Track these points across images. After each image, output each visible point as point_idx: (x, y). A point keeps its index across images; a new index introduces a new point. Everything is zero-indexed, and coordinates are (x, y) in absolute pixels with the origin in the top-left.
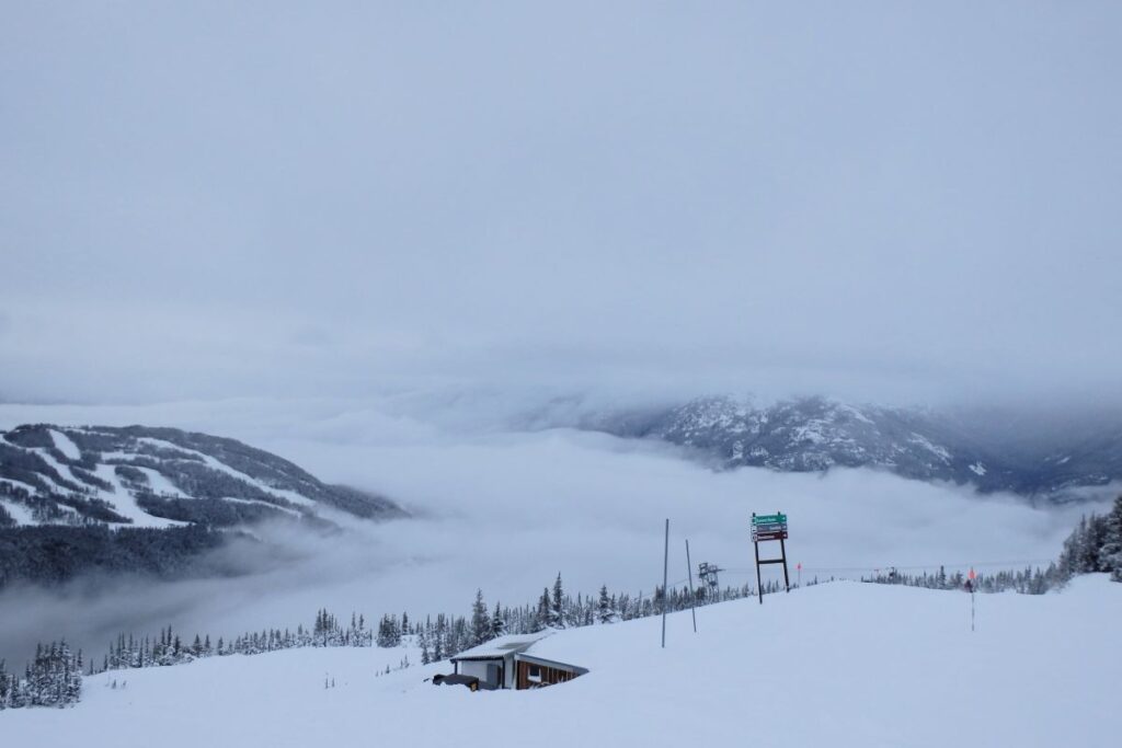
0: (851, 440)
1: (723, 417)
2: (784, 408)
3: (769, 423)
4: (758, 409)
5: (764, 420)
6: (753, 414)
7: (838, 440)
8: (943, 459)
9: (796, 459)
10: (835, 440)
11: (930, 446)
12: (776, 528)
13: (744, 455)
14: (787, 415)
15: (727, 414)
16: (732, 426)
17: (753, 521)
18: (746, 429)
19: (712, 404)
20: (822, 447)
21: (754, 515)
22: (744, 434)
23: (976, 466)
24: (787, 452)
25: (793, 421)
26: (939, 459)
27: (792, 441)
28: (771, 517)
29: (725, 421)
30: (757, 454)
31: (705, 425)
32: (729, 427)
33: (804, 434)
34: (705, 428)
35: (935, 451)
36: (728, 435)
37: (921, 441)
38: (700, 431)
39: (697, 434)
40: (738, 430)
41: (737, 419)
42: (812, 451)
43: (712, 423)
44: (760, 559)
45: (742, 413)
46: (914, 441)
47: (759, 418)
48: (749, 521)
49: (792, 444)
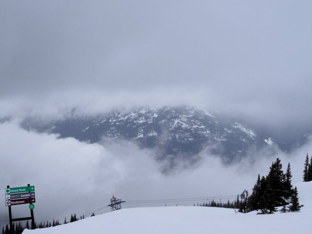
0: (202, 127)
1: (133, 114)
2: (166, 109)
3: (158, 117)
4: (152, 109)
5: (156, 116)
6: (149, 112)
7: (196, 126)
8: (251, 136)
9: (172, 137)
10: (194, 127)
11: (244, 130)
12: (26, 195)
13: (144, 135)
14: (168, 112)
15: (135, 112)
16: (137, 119)
17: (7, 191)
18: (145, 121)
20: (187, 130)
21: (8, 187)
22: (144, 124)
23: (268, 140)
25: (171, 116)
26: (249, 136)
27: (171, 127)
28: (22, 188)
29: (133, 116)
30: (151, 135)
31: (122, 118)
32: (135, 119)
33: (177, 123)
34: (122, 121)
35: (247, 132)
36: (135, 124)
37: (240, 127)
38: (119, 122)
39: (117, 123)
40: (141, 121)
41: (140, 115)
42: (181, 133)
43: (126, 118)
44: (13, 218)
45: (143, 112)
46: (236, 127)
47: (153, 115)
48: (4, 191)
49: (171, 129)
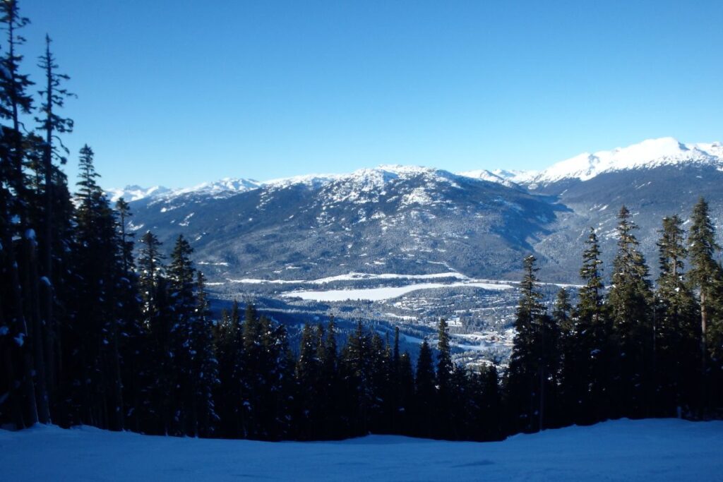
1: (353, 193)
3: (387, 194)
4: (378, 185)
5: (384, 193)
6: (375, 189)
7: (438, 201)
8: (517, 212)
10: (436, 202)
13: (367, 219)
14: (400, 187)
15: (355, 191)
16: (359, 199)
18: (369, 201)
19: (344, 184)
20: (426, 207)
22: (367, 204)
23: (541, 216)
24: (399, 212)
25: (404, 191)
27: (403, 204)
29: (353, 195)
31: (339, 200)
32: (357, 200)
33: (412, 199)
34: (338, 203)
36: (355, 205)
38: (334, 204)
39: (332, 207)
40: (363, 201)
41: (362, 194)
42: (418, 210)
43: (344, 198)
45: (366, 189)
47: (379, 192)
49: (403, 207)
